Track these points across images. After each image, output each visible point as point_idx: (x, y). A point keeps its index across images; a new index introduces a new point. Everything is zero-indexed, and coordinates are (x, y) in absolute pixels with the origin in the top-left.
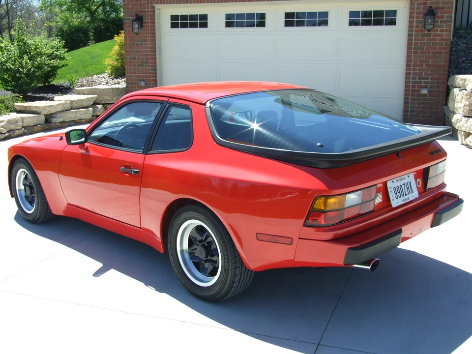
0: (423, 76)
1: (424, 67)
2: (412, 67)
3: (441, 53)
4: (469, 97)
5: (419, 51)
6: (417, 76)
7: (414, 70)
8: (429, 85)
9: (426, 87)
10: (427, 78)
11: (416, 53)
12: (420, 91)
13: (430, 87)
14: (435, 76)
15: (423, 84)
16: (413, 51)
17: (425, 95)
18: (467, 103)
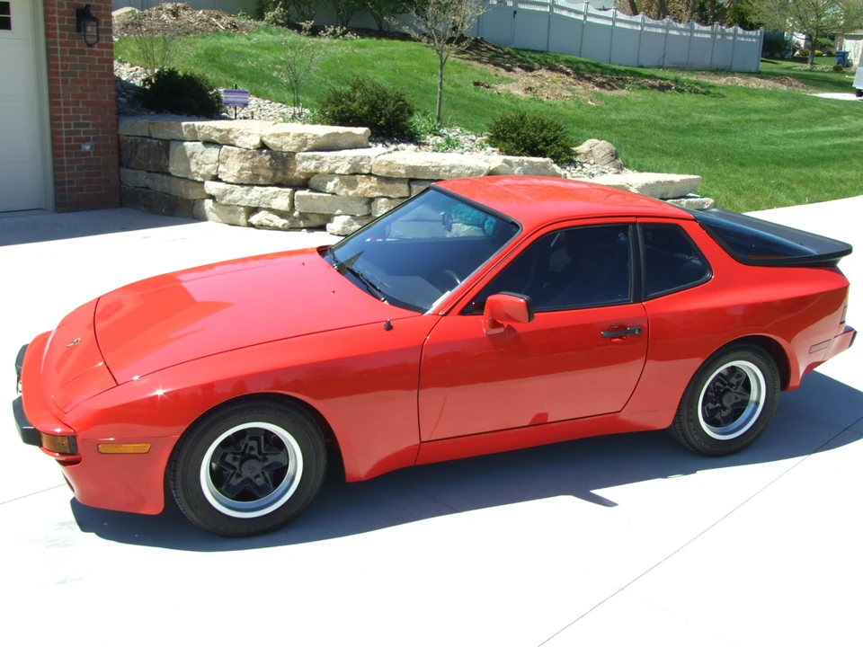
0: (82, 121)
1: (81, 106)
2: (62, 107)
3: (103, 82)
4: (250, 156)
5: (70, 78)
6: (72, 123)
7: (66, 111)
8: (92, 137)
9: (88, 140)
10: (87, 125)
11: (65, 82)
12: (80, 148)
13: (94, 139)
14: (100, 121)
15: (82, 135)
16: (60, 78)
17: (88, 153)
18: (247, 165)
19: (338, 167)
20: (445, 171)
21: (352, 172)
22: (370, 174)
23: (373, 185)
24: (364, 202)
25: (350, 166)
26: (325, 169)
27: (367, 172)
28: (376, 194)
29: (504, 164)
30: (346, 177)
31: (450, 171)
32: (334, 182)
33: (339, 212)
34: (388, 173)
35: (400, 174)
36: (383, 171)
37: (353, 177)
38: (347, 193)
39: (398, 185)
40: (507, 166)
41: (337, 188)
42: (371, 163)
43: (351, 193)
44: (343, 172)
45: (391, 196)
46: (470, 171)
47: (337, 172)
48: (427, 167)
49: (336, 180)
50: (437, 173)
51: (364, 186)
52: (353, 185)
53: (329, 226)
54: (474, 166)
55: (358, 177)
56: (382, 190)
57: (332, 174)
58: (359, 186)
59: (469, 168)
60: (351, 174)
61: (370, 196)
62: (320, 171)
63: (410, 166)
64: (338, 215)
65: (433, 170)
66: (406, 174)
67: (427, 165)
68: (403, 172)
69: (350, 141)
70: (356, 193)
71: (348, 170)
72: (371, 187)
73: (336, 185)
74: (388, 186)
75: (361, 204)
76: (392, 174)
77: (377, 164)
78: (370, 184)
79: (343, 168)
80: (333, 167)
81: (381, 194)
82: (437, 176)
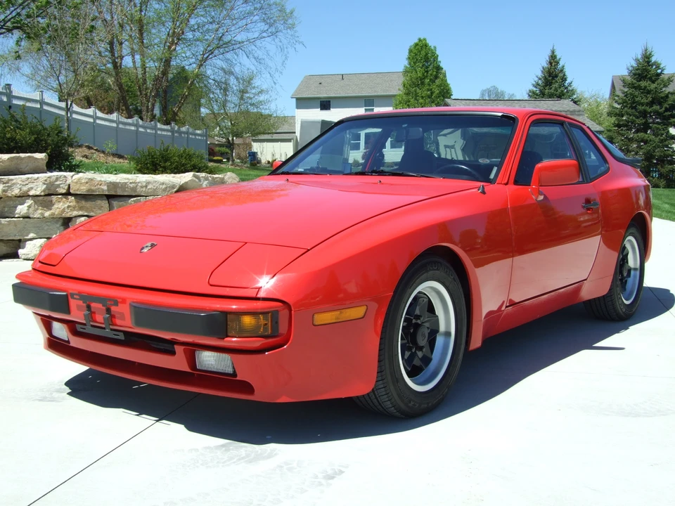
19: (32, 188)
20: (142, 187)
21: (46, 193)
22: (68, 194)
23: (71, 204)
24: (60, 223)
25: (45, 186)
26: (16, 191)
27: (64, 191)
28: (75, 213)
29: (194, 179)
30: (41, 198)
31: (146, 186)
32: (26, 205)
33: (31, 235)
34: (88, 191)
35: (103, 190)
36: (83, 189)
37: (49, 198)
38: (42, 214)
39: (99, 202)
40: (197, 180)
41: (31, 210)
42: (68, 182)
43: (47, 214)
44: (38, 193)
45: (92, 214)
46: (164, 186)
47: (31, 193)
48: (126, 183)
49: (29, 202)
50: (134, 189)
51: (61, 206)
52: (49, 206)
53: (21, 252)
54: (167, 182)
55: (54, 198)
56: (81, 208)
57: (23, 197)
58: (56, 206)
59: (163, 184)
60: (45, 195)
61: (68, 215)
62: (9, 194)
63: (111, 182)
64: (31, 239)
65: (131, 185)
66: (108, 190)
67: (126, 181)
68: (105, 188)
69: (31, 165)
70: (53, 214)
71: (44, 191)
72: (69, 207)
73: (29, 207)
74: (88, 204)
75: (58, 226)
76: (93, 191)
77: (76, 183)
78: (68, 204)
79: (38, 189)
80: (25, 189)
81: (81, 213)
82: (136, 191)
